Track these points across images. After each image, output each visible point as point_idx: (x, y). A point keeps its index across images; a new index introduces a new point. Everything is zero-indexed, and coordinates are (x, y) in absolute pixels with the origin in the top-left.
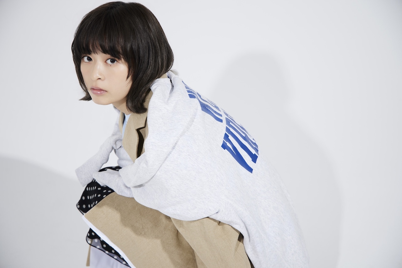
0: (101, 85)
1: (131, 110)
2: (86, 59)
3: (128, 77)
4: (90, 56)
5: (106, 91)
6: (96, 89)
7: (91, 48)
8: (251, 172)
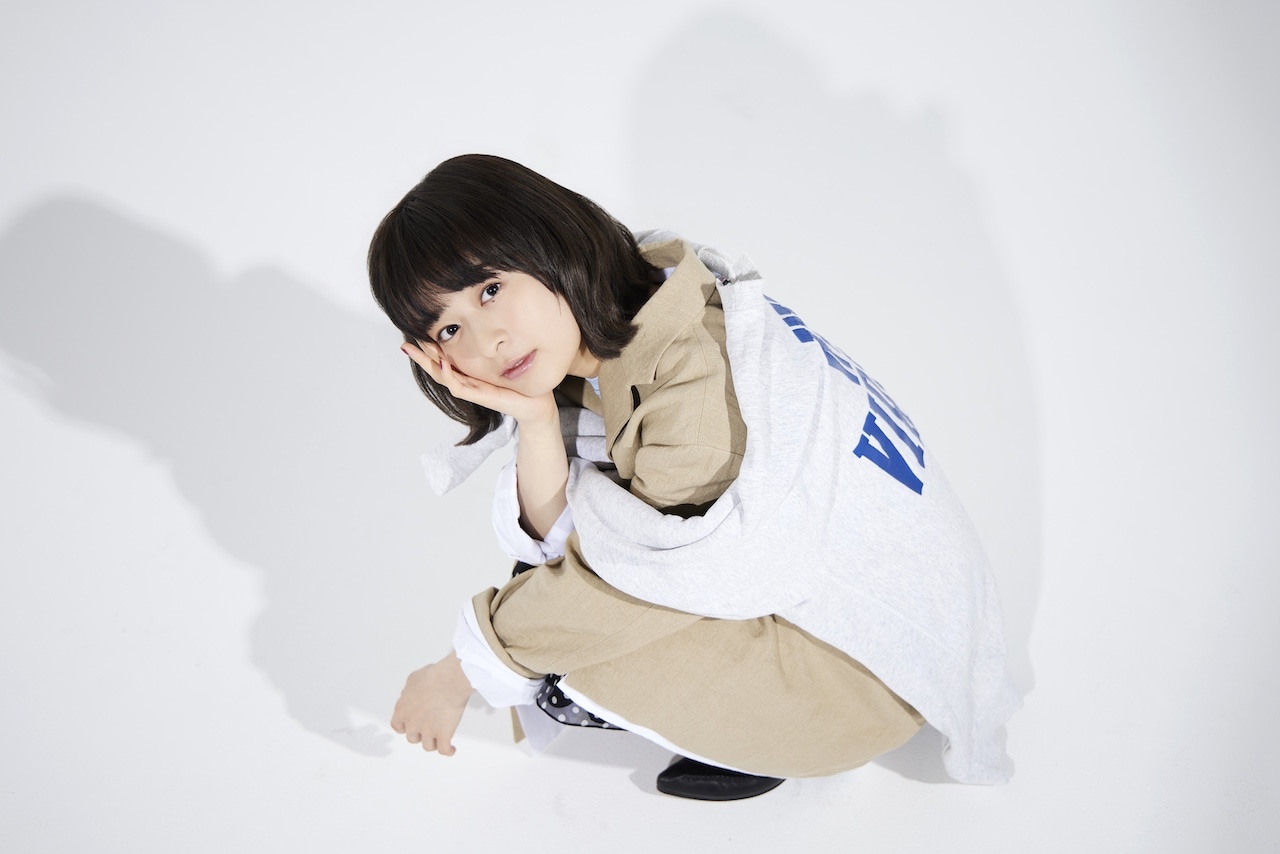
8: (919, 491)
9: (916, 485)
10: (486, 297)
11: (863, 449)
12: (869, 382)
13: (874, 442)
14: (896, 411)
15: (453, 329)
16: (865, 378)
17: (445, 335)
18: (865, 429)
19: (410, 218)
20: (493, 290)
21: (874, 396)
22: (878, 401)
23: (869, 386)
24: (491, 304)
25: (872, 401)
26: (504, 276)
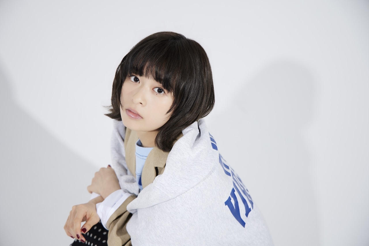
0: (140, 110)
1: (158, 146)
2: (132, 78)
3: (168, 112)
4: (139, 77)
5: (142, 118)
6: (133, 112)
7: (145, 71)
8: (244, 226)
9: (243, 224)
12: (234, 177)
13: (233, 201)
14: (244, 192)
16: (233, 174)
18: (231, 194)
21: (235, 182)
22: (236, 185)
23: (234, 178)
25: (234, 184)
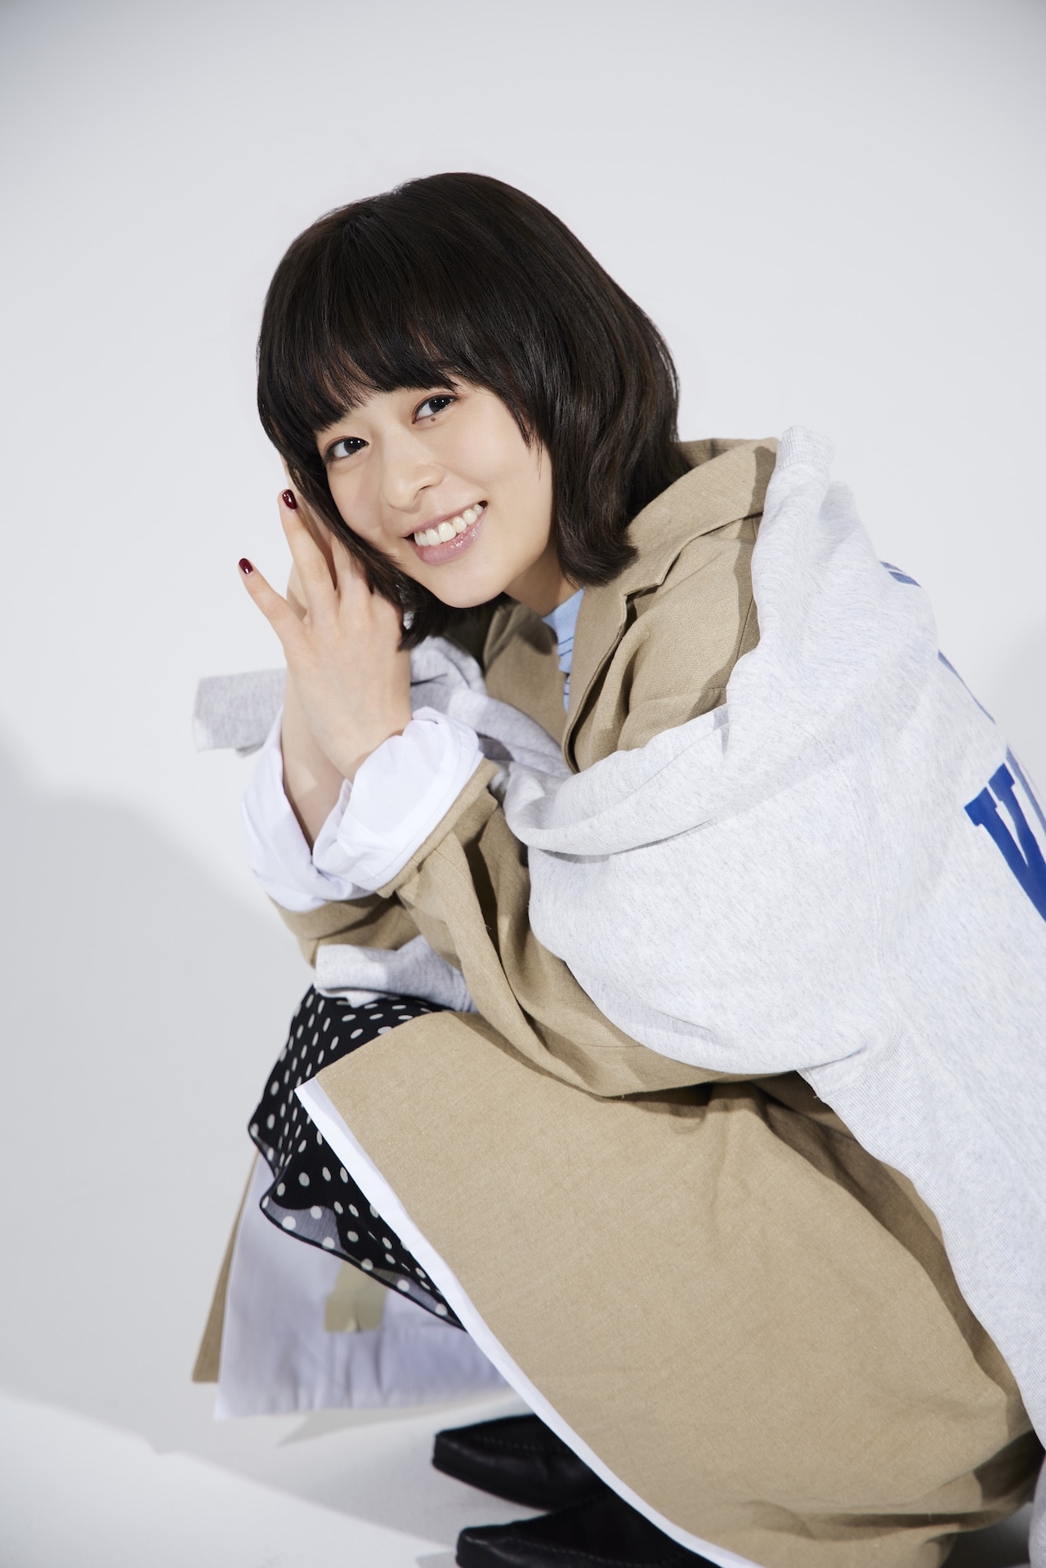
10: (426, 410)
11: (980, 811)
15: (354, 445)
17: (341, 450)
18: (993, 782)
19: (352, 242)
20: (438, 404)
24: (428, 422)
26: (463, 387)
